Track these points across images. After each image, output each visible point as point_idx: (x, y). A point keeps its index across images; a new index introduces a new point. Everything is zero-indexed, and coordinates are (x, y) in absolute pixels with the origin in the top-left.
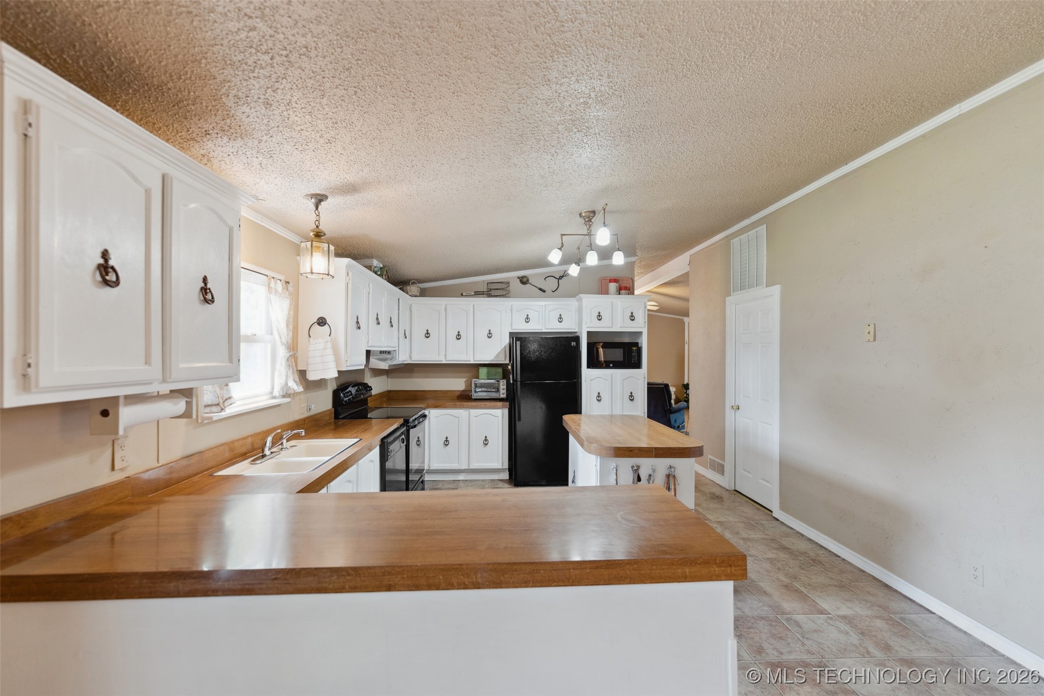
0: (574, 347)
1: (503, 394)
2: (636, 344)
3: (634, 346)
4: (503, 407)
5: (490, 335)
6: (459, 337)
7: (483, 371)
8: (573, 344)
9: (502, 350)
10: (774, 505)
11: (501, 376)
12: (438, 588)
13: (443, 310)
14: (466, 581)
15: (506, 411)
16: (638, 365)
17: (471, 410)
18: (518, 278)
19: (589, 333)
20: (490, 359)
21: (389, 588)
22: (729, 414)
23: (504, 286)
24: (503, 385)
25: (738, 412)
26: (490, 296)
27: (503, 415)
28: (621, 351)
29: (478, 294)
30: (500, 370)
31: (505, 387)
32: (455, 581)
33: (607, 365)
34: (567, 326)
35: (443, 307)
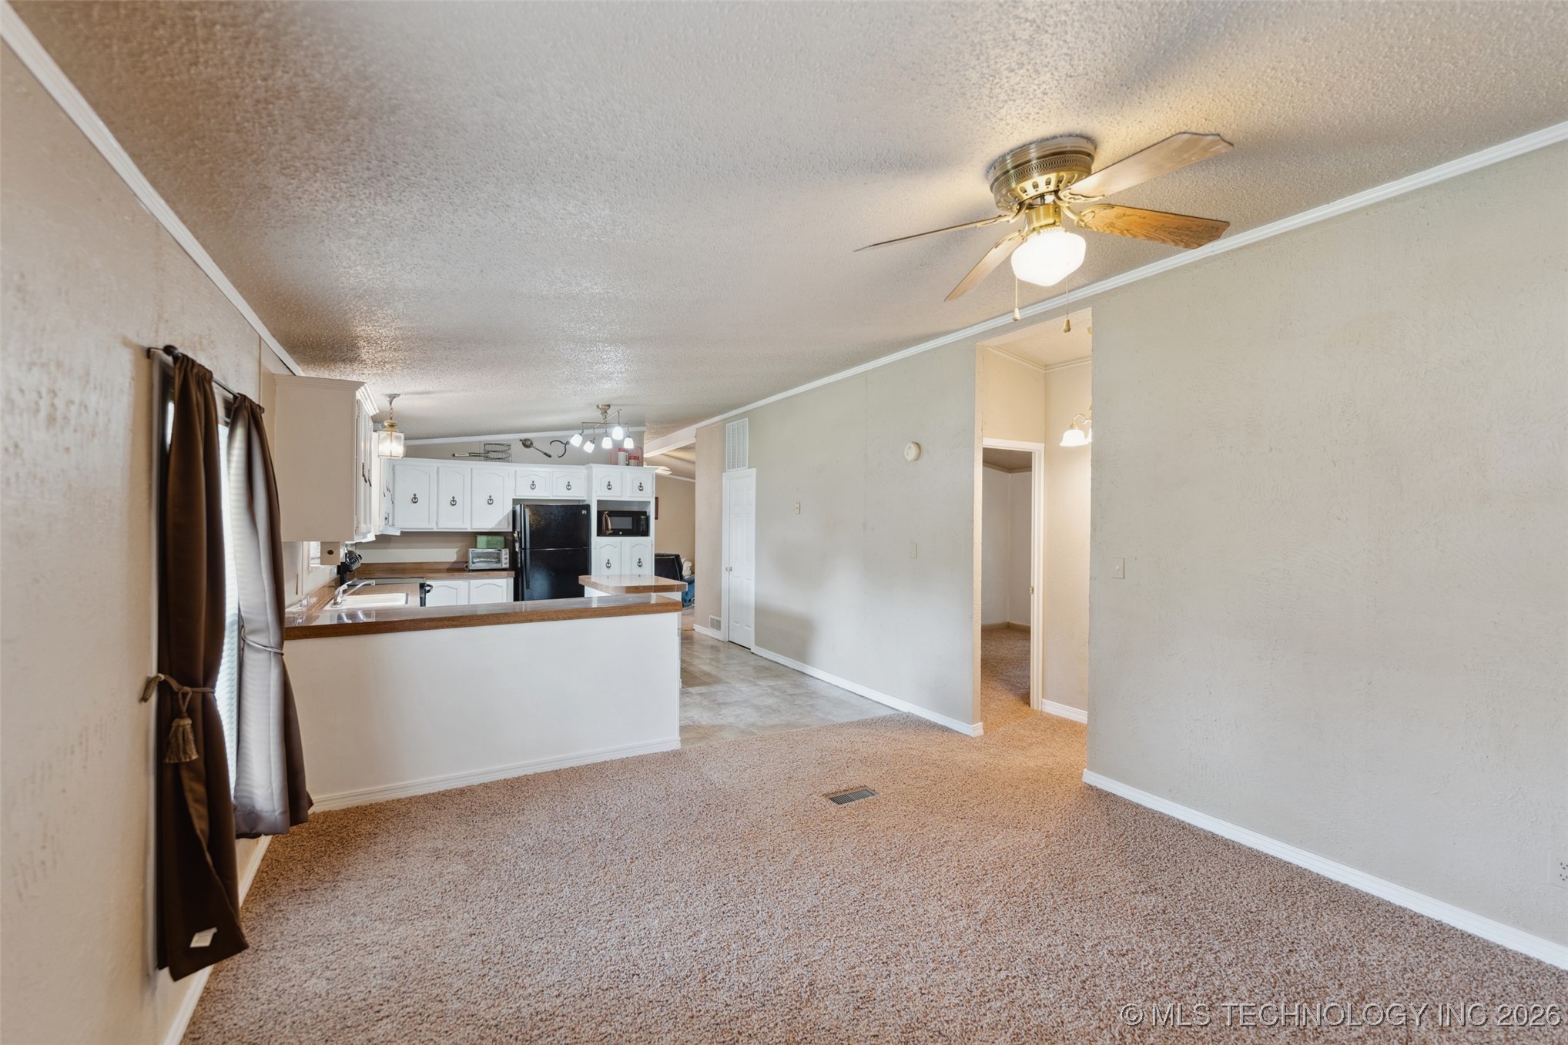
0: (584, 515)
1: (505, 562)
2: (645, 513)
3: (643, 515)
4: (508, 577)
5: (490, 501)
6: (453, 502)
7: (482, 540)
8: (584, 512)
9: (504, 518)
10: (750, 642)
11: (503, 546)
12: (553, 620)
13: (435, 472)
14: (566, 616)
15: (511, 581)
16: (646, 533)
17: (472, 581)
18: (521, 440)
19: (599, 502)
20: (490, 527)
21: (531, 621)
22: (725, 574)
23: (504, 448)
24: (505, 555)
25: (731, 573)
26: (487, 458)
27: (507, 585)
28: (630, 519)
29: (474, 456)
30: (501, 539)
31: (508, 556)
32: (560, 617)
33: (615, 533)
34: (576, 494)
35: (435, 468)
